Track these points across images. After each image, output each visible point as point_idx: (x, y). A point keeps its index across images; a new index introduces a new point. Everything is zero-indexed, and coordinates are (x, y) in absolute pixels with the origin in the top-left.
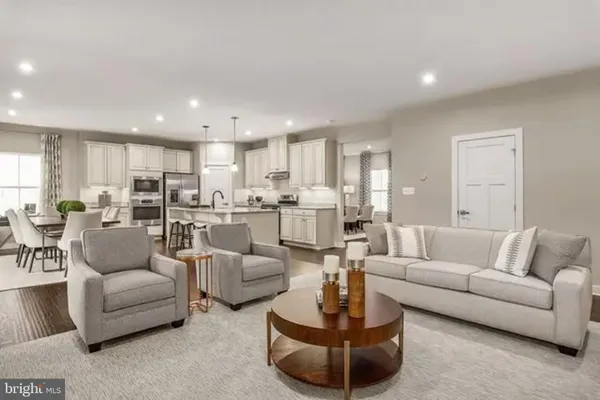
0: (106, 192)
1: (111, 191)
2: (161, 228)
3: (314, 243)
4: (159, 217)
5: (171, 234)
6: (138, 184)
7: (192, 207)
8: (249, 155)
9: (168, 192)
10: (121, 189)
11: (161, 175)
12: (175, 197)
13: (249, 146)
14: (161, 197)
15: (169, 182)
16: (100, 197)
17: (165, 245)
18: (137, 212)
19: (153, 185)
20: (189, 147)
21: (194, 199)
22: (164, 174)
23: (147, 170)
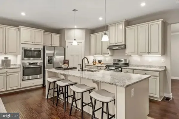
0: (6, 58)
1: (11, 57)
2: (42, 80)
3: (158, 97)
4: (41, 74)
5: (49, 89)
6: (27, 52)
7: (65, 69)
8: (93, 36)
9: (47, 58)
10: (16, 55)
11: (42, 47)
12: (50, 61)
13: (93, 31)
14: (42, 61)
15: (47, 52)
16: (3, 61)
17: (44, 91)
18: (26, 70)
19: (37, 54)
20: (59, 31)
21: (65, 63)
22: (44, 47)
23: (33, 43)
